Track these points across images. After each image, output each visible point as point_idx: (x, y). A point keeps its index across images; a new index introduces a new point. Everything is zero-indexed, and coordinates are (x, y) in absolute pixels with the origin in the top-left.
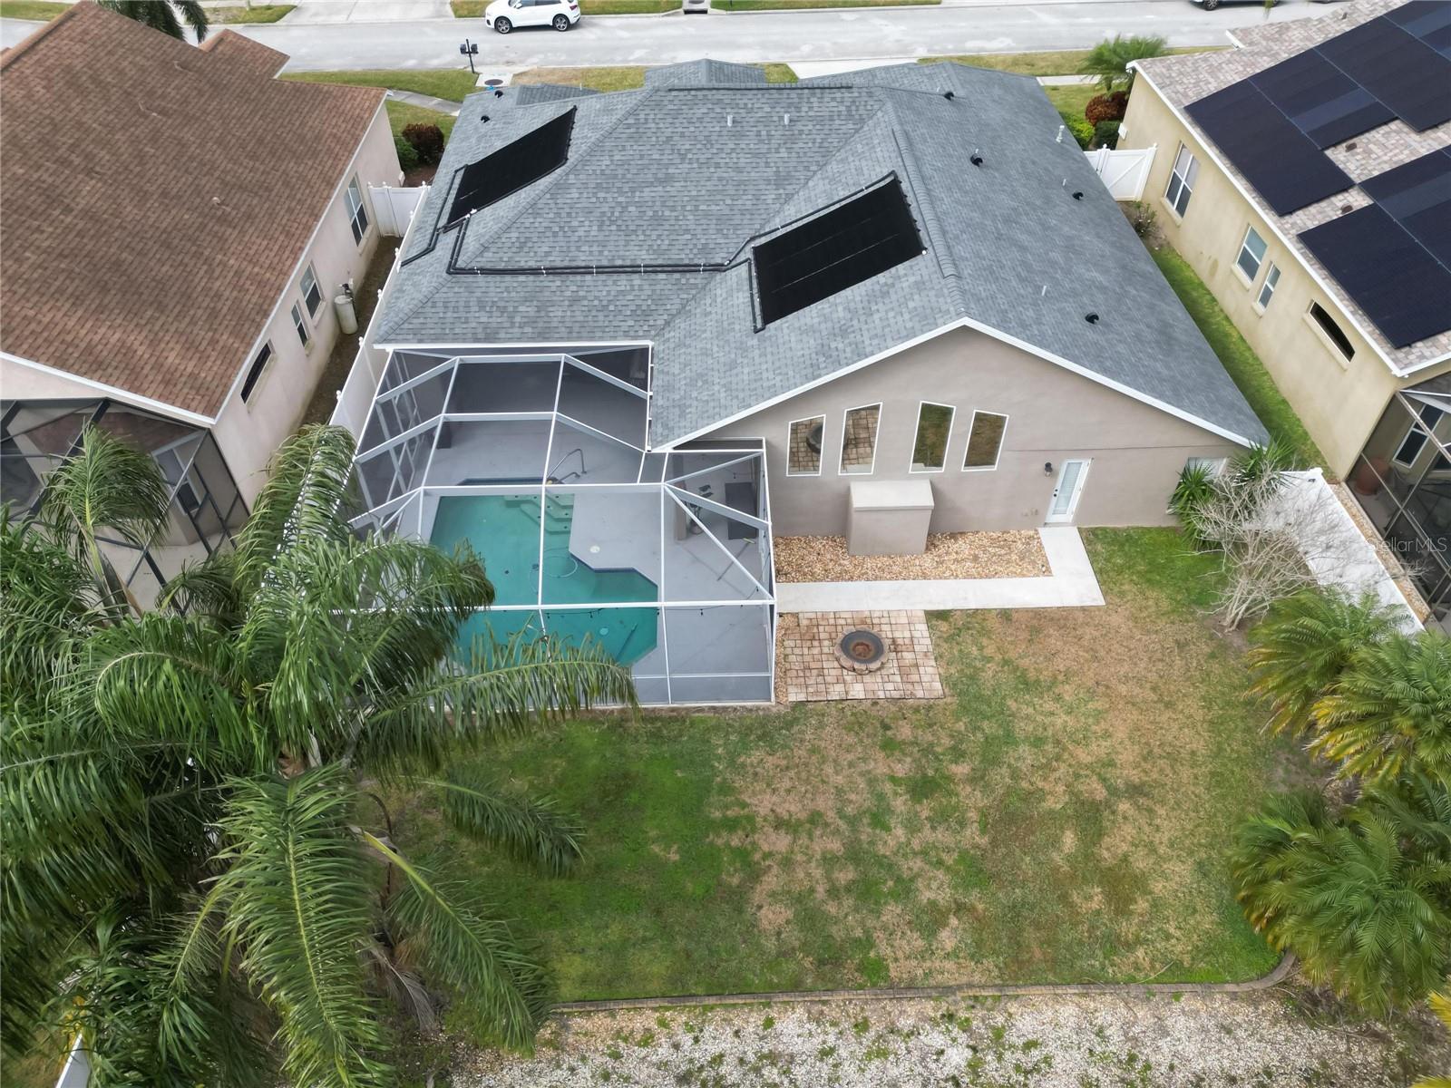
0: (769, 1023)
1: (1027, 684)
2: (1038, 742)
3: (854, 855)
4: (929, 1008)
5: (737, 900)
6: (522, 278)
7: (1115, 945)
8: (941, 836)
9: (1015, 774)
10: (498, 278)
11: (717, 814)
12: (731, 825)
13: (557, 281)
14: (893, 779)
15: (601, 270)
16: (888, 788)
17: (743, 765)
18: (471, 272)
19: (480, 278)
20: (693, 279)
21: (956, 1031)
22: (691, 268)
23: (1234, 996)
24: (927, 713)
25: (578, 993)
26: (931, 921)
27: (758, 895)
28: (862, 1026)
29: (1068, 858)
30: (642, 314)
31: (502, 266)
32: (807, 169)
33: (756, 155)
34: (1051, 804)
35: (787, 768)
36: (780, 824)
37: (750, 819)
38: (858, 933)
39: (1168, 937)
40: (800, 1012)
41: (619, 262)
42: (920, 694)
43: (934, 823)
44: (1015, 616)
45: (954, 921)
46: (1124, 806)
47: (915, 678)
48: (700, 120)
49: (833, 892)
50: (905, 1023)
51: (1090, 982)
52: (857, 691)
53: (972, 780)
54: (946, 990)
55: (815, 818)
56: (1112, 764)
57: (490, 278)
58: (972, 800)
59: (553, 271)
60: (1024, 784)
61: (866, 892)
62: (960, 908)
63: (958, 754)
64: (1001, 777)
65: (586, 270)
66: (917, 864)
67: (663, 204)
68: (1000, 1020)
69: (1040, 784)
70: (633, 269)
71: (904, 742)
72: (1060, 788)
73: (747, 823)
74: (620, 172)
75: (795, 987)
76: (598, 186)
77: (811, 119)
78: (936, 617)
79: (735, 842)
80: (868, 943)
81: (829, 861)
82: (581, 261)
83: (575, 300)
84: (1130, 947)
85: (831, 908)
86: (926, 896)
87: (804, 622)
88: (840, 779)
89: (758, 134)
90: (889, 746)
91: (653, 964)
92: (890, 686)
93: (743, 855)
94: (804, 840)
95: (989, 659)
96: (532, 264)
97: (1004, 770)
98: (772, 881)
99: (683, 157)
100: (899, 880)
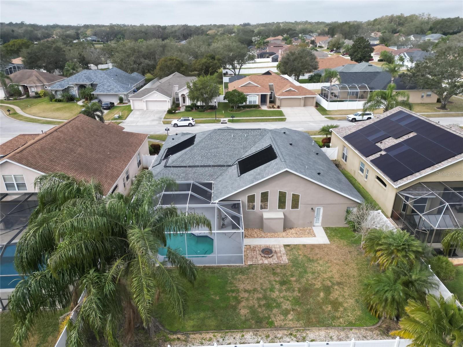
0: (243, 336)
1: (310, 260)
2: (313, 273)
3: (265, 298)
4: (285, 332)
5: (235, 308)
6: (182, 168)
7: (334, 318)
8: (288, 294)
9: (307, 280)
10: (176, 168)
11: (229, 289)
12: (233, 291)
13: (191, 169)
14: (275, 281)
15: (201, 166)
16: (274, 283)
17: (236, 278)
18: (170, 167)
19: (172, 168)
20: (223, 168)
21: (293, 337)
22: (223, 166)
23: (366, 329)
24: (284, 266)
25: (192, 329)
26: (286, 313)
27: (240, 306)
28: (268, 336)
29: (322, 299)
30: (211, 176)
31: (177, 166)
32: (251, 146)
33: (239, 143)
34: (317, 286)
35: (248, 279)
36: (246, 291)
37: (238, 290)
38: (267, 315)
39: (348, 316)
40: (251, 333)
41: (206, 165)
42: (282, 262)
43: (286, 291)
44: (307, 246)
45: (292, 313)
46: (336, 287)
47: (281, 259)
48: (226, 136)
49: (260, 306)
50: (279, 336)
51: (328, 326)
52: (266, 262)
53: (296, 281)
54: (290, 328)
55: (255, 290)
56: (332, 278)
57: (174, 168)
58: (296, 286)
59: (190, 167)
60: (310, 282)
61: (269, 306)
62: (293, 310)
63: (292, 276)
64: (304, 280)
65: (198, 166)
66: (282, 300)
67: (217, 153)
68: (304, 335)
69: (314, 282)
70: (209, 166)
71: (278, 273)
72: (319, 283)
74: (206, 146)
75: (250, 327)
76: (201, 149)
77: (251, 136)
78: (286, 246)
79: (234, 295)
80: (269, 317)
81: (258, 299)
82: (197, 164)
83: (195, 173)
84: (339, 318)
85: (259, 310)
86: (284, 307)
87: (252, 247)
88: (261, 281)
89: (239, 138)
90: (275, 274)
91: (213, 323)
92: (275, 261)
93: (236, 298)
94: (252, 294)
95: (300, 255)
96: (185, 165)
97: (305, 279)
98: (243, 304)
99: (221, 143)
100: (277, 303)
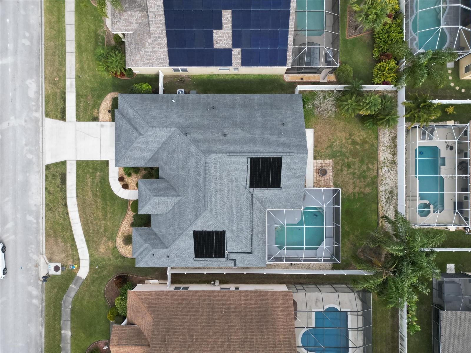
0: (381, 192)
1: (331, 146)
2: (342, 147)
3: (359, 178)
4: (380, 171)
5: (365, 195)
6: (253, 238)
7: (372, 145)
8: (357, 165)
9: (347, 152)
10: (253, 243)
11: (353, 197)
12: (354, 195)
13: (254, 230)
14: (348, 171)
15: (252, 221)
16: (349, 172)
17: (344, 193)
18: (252, 249)
19: (253, 246)
20: (254, 201)
21: (383, 168)
22: (252, 201)
23: (380, 132)
24: (334, 163)
25: (377, 216)
26: (369, 169)
27: (365, 192)
28: (382, 180)
29: (360, 148)
30: (261, 211)
31: (250, 242)
32: (229, 175)
33: (225, 186)
34: (352, 148)
35: (345, 186)
36: (354, 188)
37: (354, 193)
38: (370, 179)
39: (372, 137)
40: (380, 187)
41: (250, 217)
42: (332, 164)
43: (355, 166)
44: (316, 145)
45: (369, 166)
46: (353, 137)
47: (328, 164)
48: (216, 199)
49: (365, 182)
50: (382, 174)
51: (377, 150)
52: (331, 174)
53: (348, 159)
54: (378, 168)
55: (354, 183)
56: (346, 137)
57: (253, 245)
58: (351, 159)
59: (252, 231)
60: (349, 151)
61: (365, 177)
62: (367, 164)
63: (343, 160)
64: (347, 154)
65: (252, 224)
66: (361, 169)
67: (237, 208)
68: (382, 162)
69: (349, 149)
70: (252, 214)
71: (341, 168)
72: (349, 146)
73: (354, 194)
74: (229, 218)
75: (377, 188)
76: (232, 223)
77: (216, 173)
78: (315, 158)
79: (357, 195)
80: (371, 178)
81: (360, 182)
82: (249, 225)
83: (258, 226)
84: (373, 143)
85: (367, 182)
86: (365, 169)
87: (316, 181)
88: (347, 179)
89: (220, 186)
90: (342, 170)
91: (373, 206)
92: (330, 169)
93: (359, 194)
94: (357, 185)
95: (325, 151)
96: (250, 236)
97: (346, 154)
98: (363, 190)
99: (225, 203)
100: (363, 172)
